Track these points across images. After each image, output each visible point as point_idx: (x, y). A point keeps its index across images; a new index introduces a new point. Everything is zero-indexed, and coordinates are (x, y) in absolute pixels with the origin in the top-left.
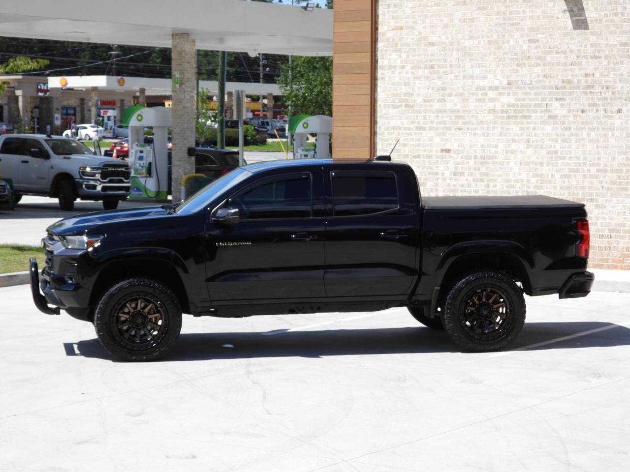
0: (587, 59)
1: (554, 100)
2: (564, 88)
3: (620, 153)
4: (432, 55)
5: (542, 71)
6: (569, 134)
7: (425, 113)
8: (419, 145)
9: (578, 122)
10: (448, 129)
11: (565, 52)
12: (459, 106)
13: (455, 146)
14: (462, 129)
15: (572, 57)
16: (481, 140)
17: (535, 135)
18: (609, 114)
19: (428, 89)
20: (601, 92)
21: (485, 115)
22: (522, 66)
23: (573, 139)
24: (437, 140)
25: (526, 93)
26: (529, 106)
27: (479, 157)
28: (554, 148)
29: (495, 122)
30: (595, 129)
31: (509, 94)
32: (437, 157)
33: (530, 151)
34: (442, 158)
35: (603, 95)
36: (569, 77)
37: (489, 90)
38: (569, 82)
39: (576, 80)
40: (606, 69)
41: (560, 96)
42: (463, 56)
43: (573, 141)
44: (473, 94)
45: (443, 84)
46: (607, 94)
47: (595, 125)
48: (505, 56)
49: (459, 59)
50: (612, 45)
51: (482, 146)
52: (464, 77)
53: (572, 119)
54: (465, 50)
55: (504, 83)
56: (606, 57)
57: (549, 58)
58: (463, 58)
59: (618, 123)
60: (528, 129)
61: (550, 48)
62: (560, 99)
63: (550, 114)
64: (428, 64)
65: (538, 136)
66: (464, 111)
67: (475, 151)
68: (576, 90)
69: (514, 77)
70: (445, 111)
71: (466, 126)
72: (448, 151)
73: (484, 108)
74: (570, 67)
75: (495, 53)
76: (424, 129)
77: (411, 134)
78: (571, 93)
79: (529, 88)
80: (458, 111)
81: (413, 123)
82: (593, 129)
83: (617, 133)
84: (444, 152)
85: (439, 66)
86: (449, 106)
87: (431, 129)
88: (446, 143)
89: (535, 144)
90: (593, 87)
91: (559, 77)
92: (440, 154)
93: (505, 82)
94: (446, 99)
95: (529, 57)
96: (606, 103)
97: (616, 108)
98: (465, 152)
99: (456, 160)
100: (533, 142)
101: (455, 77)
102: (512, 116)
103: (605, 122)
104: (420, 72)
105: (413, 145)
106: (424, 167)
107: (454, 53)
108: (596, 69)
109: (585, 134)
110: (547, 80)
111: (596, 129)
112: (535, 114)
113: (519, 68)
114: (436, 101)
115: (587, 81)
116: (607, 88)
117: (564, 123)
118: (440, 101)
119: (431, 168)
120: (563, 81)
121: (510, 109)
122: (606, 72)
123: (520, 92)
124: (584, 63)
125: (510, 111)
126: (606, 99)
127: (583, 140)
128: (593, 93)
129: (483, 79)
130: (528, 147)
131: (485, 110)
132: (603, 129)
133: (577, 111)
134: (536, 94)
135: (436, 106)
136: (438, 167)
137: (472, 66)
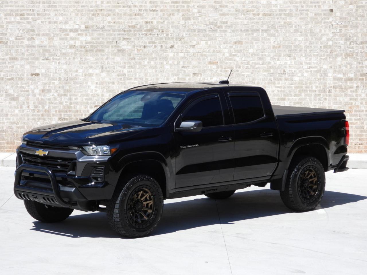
0: (147, 12)
1: (122, 39)
2: (130, 31)
3: (173, 75)
4: (23, 6)
5: (112, 19)
6: (134, 63)
7: (17, 48)
8: (12, 71)
9: (141, 55)
10: (37, 59)
11: (130, 7)
12: (46, 43)
13: (43, 71)
14: (48, 59)
15: (135, 10)
16: (64, 67)
17: (108, 63)
18: (164, 49)
19: (20, 31)
20: (158, 34)
21: (67, 50)
22: (96, 15)
23: (137, 66)
24: (27, 67)
25: (100, 34)
26: (103, 43)
27: (63, 79)
28: (123, 72)
29: (75, 55)
30: (154, 59)
31: (86, 35)
32: (28, 79)
33: (104, 75)
34: (33, 80)
35: (160, 36)
36: (134, 24)
37: (70, 32)
38: (134, 27)
39: (139, 26)
40: (161, 18)
41: (127, 37)
42: (48, 8)
43: (137, 67)
44: (57, 35)
45: (32, 27)
46: (163, 35)
47: (154, 56)
48: (83, 8)
49: (44, 9)
50: (166, 3)
51: (65, 71)
52: (50, 23)
53: (136, 52)
54: (50, 3)
55: (82, 27)
56: (161, 11)
57: (117, 10)
58: (48, 9)
59: (171, 55)
60: (102, 59)
61: (118, 4)
62: (127, 39)
63: (119, 49)
64: (19, 12)
65: (110, 64)
66: (50, 47)
67: (60, 75)
68: (139, 33)
69: (90, 23)
70: (34, 47)
71: (52, 57)
72: (37, 75)
73: (66, 44)
74: (134, 17)
75: (74, 6)
76: (17, 59)
77: (5, 63)
78: (135, 35)
79: (103, 31)
80: (45, 47)
81: (7, 55)
82: (152, 59)
83: (171, 62)
84: (34, 75)
85: (28, 15)
86: (37, 42)
87: (22, 59)
88: (35, 69)
89: (108, 69)
90: (152, 30)
91: (126, 24)
92: (30, 76)
93: (83, 26)
94: (35, 38)
95: (102, 9)
96: (162, 42)
97: (169, 45)
98: (51, 76)
99: (45, 81)
100: (106, 68)
101: (42, 22)
102: (89, 50)
103: (161, 55)
104: (12, 19)
105: (7, 71)
106: (17, 87)
107: (41, 5)
108: (154, 18)
109: (146, 63)
110: (117, 26)
111: (155, 59)
112: (107, 49)
113: (94, 17)
114: (26, 39)
115: (147, 27)
116: (163, 32)
117: (130, 55)
118: (29, 39)
119: (23, 87)
120: (129, 27)
121: (87, 45)
122: (161, 21)
123: (95, 33)
124: (144, 14)
125: (87, 47)
126: (162, 39)
127: (145, 66)
128: (152, 34)
129: (65, 24)
130: (102, 71)
131: (67, 46)
132: (160, 59)
133: (140, 47)
134: (108, 35)
135: (27, 42)
136: (29, 86)
137: (56, 15)
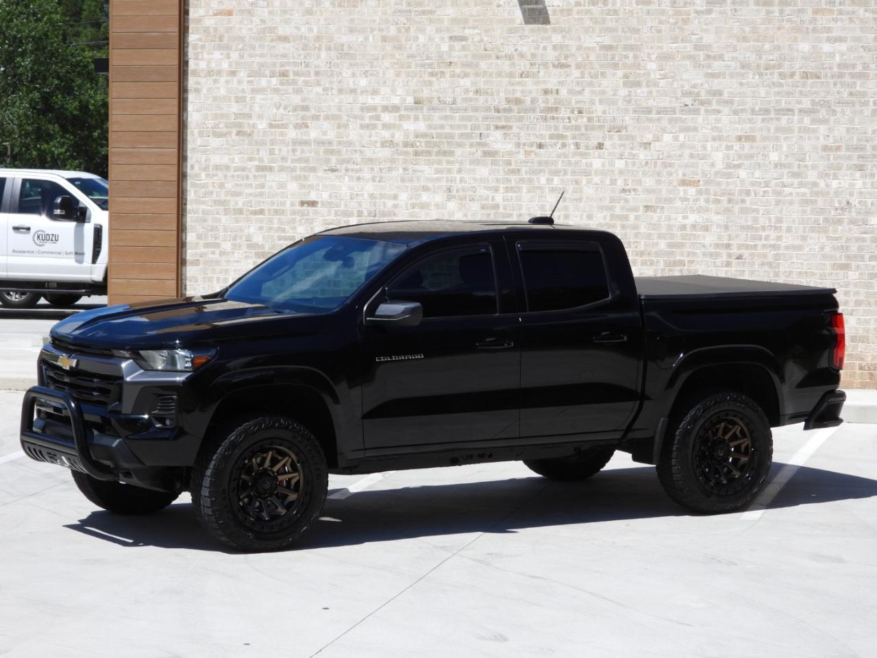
0: (547, 68)
1: (492, 128)
2: (510, 110)
3: (601, 208)
4: (285, 56)
5: (473, 84)
6: (518, 180)
7: (272, 145)
8: (261, 194)
9: (532, 163)
10: (313, 170)
11: (510, 57)
12: (331, 135)
13: (325, 196)
14: (336, 171)
15: (522, 64)
16: (370, 187)
17: (462, 180)
18: (582, 150)
19: (278, 108)
20: (569, 118)
21: (377, 150)
22: (439, 76)
23: (525, 187)
24: (293, 186)
25: (446, 118)
26: (451, 136)
27: (365, 213)
28: (493, 200)
29: (393, 161)
30: (560, 172)
31: (416, 119)
32: (294, 213)
33: (452, 205)
34: (303, 215)
35: (573, 122)
36: (518, 95)
37: (383, 111)
38: (518, 101)
39: (528, 100)
40: (578, 83)
41: (503, 123)
42: (338, 59)
43: (525, 190)
44: (355, 117)
45: (303, 100)
46: (580, 120)
47: (560, 166)
48: (410, 60)
49: (330, 63)
50: (589, 48)
51: (372, 196)
52: (340, 91)
53: (522, 157)
54: (343, 50)
55: (407, 102)
56: (578, 66)
57: (483, 65)
58: (338, 61)
59: (597, 164)
60: (449, 171)
61: (486, 50)
62: (503, 127)
63: (486, 149)
64: (278, 69)
65: (466, 183)
66: (339, 143)
67: (360, 204)
68: (529, 114)
69: (425, 93)
70: (306, 143)
71: (344, 166)
72: (313, 204)
73: (374, 138)
74: (518, 80)
75: (393, 56)
76: (271, 169)
77: (248, 178)
78: (521, 119)
79: (452, 109)
80: (330, 143)
81: (251, 159)
82: (557, 173)
83: (596, 179)
84: (306, 205)
85: (296, 74)
86: (313, 134)
87: (282, 169)
88: (309, 192)
89: (461, 193)
90: (556, 109)
91: (501, 94)
92: (298, 208)
93: (410, 100)
94: (309, 125)
95: (451, 63)
96: (579, 135)
97: (594, 142)
98: (342, 206)
99: (327, 218)
100: (457, 191)
101: (325, 90)
102: (422, 152)
103: (576, 163)
104: (264, 82)
105: (251, 194)
106: (271, 228)
107: (323, 54)
108: (561, 83)
109: (543, 180)
110: (482, 99)
111: (562, 173)
112: (461, 149)
113: (434, 79)
114: (291, 126)
115: (547, 101)
116: (580, 112)
117: (509, 163)
118: (297, 126)
119: (284, 230)
120: (508, 101)
121: (418, 141)
122: (578, 89)
123: (436, 115)
124: (542, 74)
125: (418, 144)
126: (577, 128)
127: (540, 188)
128: (557, 118)
129: (372, 94)
130: (449, 198)
131: (376, 142)
132: (574, 172)
133: (531, 145)
134: (462, 119)
135: (292, 134)
136: (294, 228)
137: (354, 75)
